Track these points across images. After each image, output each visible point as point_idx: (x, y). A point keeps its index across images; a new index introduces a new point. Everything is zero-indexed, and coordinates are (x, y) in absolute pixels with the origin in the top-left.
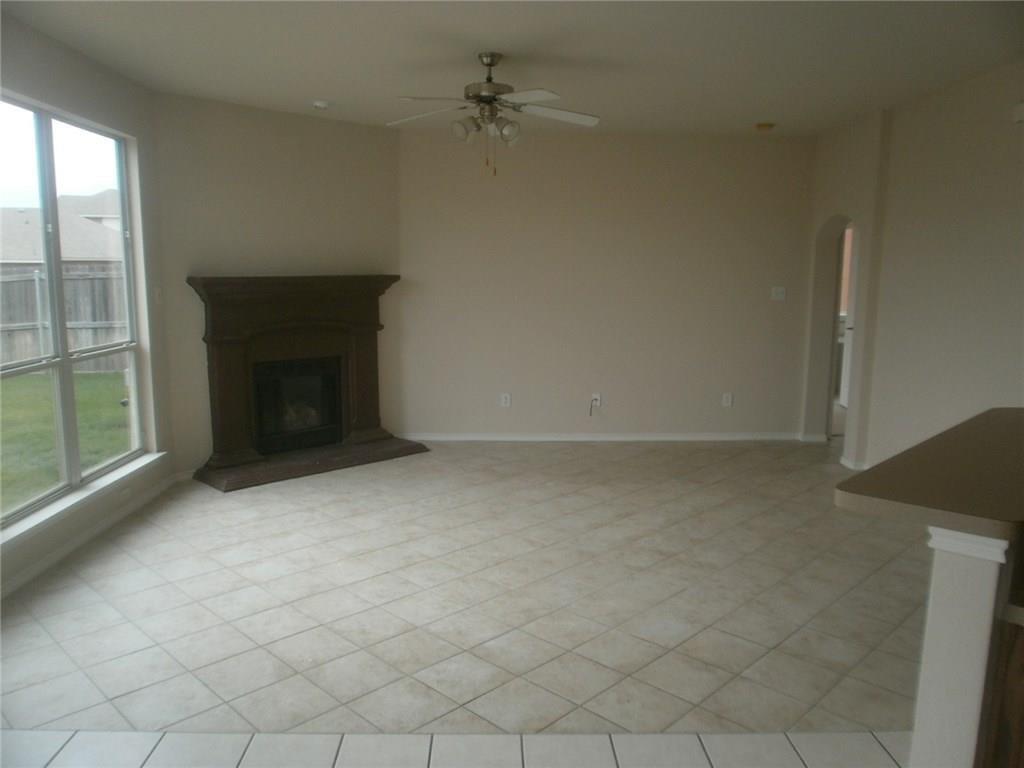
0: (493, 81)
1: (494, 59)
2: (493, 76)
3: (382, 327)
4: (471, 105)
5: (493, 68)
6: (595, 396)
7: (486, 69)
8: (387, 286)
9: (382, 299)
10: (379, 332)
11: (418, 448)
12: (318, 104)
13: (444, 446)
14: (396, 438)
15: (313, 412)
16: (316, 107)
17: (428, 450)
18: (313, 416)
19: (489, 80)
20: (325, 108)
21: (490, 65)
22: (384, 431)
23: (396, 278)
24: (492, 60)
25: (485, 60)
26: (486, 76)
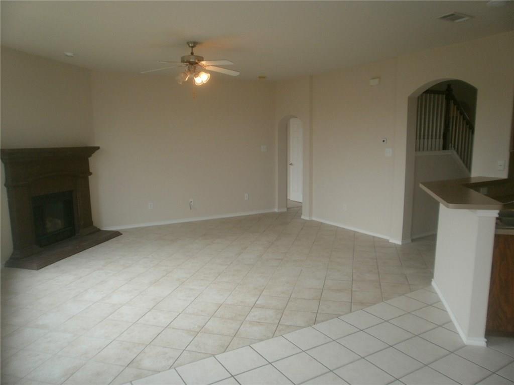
0: (194, 54)
1: (194, 44)
2: (194, 52)
3: (91, 174)
4: (183, 65)
5: (194, 48)
6: (190, 200)
7: (191, 48)
8: (93, 152)
9: (90, 159)
10: (89, 177)
11: (117, 234)
12: (69, 54)
13: (126, 231)
14: (103, 231)
15: (60, 221)
16: (67, 55)
17: (121, 234)
18: (59, 224)
19: (192, 54)
20: (72, 56)
21: (192, 47)
22: (96, 228)
23: (98, 148)
24: (194, 45)
25: (190, 45)
26: (190, 52)
